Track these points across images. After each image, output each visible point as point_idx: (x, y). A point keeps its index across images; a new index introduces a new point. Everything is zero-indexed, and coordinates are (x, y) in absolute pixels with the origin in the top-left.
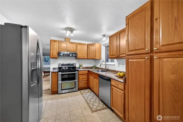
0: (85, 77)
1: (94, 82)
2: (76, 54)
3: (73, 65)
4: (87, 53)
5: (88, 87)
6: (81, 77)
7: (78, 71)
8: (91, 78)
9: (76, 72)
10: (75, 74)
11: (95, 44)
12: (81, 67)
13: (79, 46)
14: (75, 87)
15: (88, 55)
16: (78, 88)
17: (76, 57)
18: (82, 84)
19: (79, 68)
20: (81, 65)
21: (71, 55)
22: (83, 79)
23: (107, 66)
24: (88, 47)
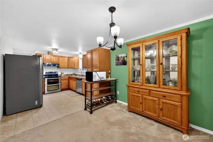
0: (66, 81)
1: (73, 84)
2: (59, 64)
3: (55, 72)
4: (68, 64)
5: (69, 88)
6: (63, 82)
7: (60, 77)
8: (71, 81)
9: (59, 78)
10: (58, 79)
11: (74, 57)
12: (62, 75)
13: (60, 58)
14: (58, 89)
15: (69, 65)
16: (61, 90)
17: (58, 67)
18: (64, 86)
19: (61, 75)
20: (62, 73)
21: (52, 65)
22: (64, 83)
23: (82, 73)
24: (68, 60)
